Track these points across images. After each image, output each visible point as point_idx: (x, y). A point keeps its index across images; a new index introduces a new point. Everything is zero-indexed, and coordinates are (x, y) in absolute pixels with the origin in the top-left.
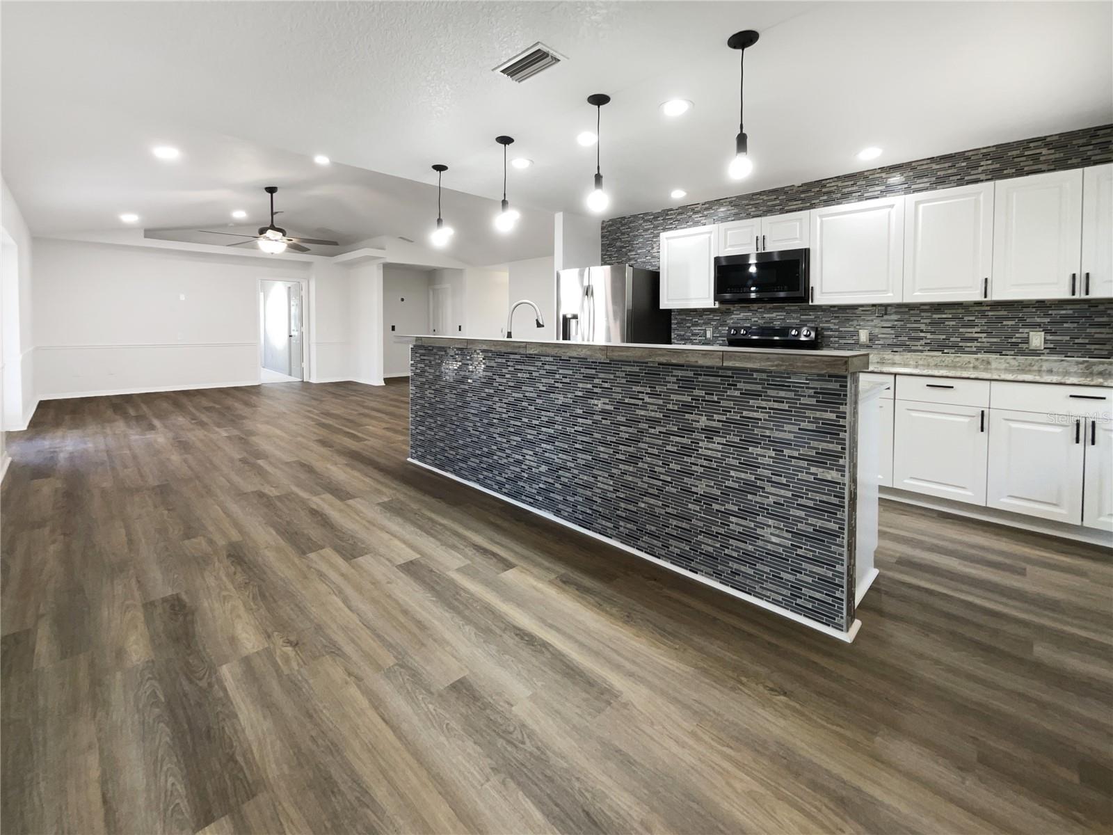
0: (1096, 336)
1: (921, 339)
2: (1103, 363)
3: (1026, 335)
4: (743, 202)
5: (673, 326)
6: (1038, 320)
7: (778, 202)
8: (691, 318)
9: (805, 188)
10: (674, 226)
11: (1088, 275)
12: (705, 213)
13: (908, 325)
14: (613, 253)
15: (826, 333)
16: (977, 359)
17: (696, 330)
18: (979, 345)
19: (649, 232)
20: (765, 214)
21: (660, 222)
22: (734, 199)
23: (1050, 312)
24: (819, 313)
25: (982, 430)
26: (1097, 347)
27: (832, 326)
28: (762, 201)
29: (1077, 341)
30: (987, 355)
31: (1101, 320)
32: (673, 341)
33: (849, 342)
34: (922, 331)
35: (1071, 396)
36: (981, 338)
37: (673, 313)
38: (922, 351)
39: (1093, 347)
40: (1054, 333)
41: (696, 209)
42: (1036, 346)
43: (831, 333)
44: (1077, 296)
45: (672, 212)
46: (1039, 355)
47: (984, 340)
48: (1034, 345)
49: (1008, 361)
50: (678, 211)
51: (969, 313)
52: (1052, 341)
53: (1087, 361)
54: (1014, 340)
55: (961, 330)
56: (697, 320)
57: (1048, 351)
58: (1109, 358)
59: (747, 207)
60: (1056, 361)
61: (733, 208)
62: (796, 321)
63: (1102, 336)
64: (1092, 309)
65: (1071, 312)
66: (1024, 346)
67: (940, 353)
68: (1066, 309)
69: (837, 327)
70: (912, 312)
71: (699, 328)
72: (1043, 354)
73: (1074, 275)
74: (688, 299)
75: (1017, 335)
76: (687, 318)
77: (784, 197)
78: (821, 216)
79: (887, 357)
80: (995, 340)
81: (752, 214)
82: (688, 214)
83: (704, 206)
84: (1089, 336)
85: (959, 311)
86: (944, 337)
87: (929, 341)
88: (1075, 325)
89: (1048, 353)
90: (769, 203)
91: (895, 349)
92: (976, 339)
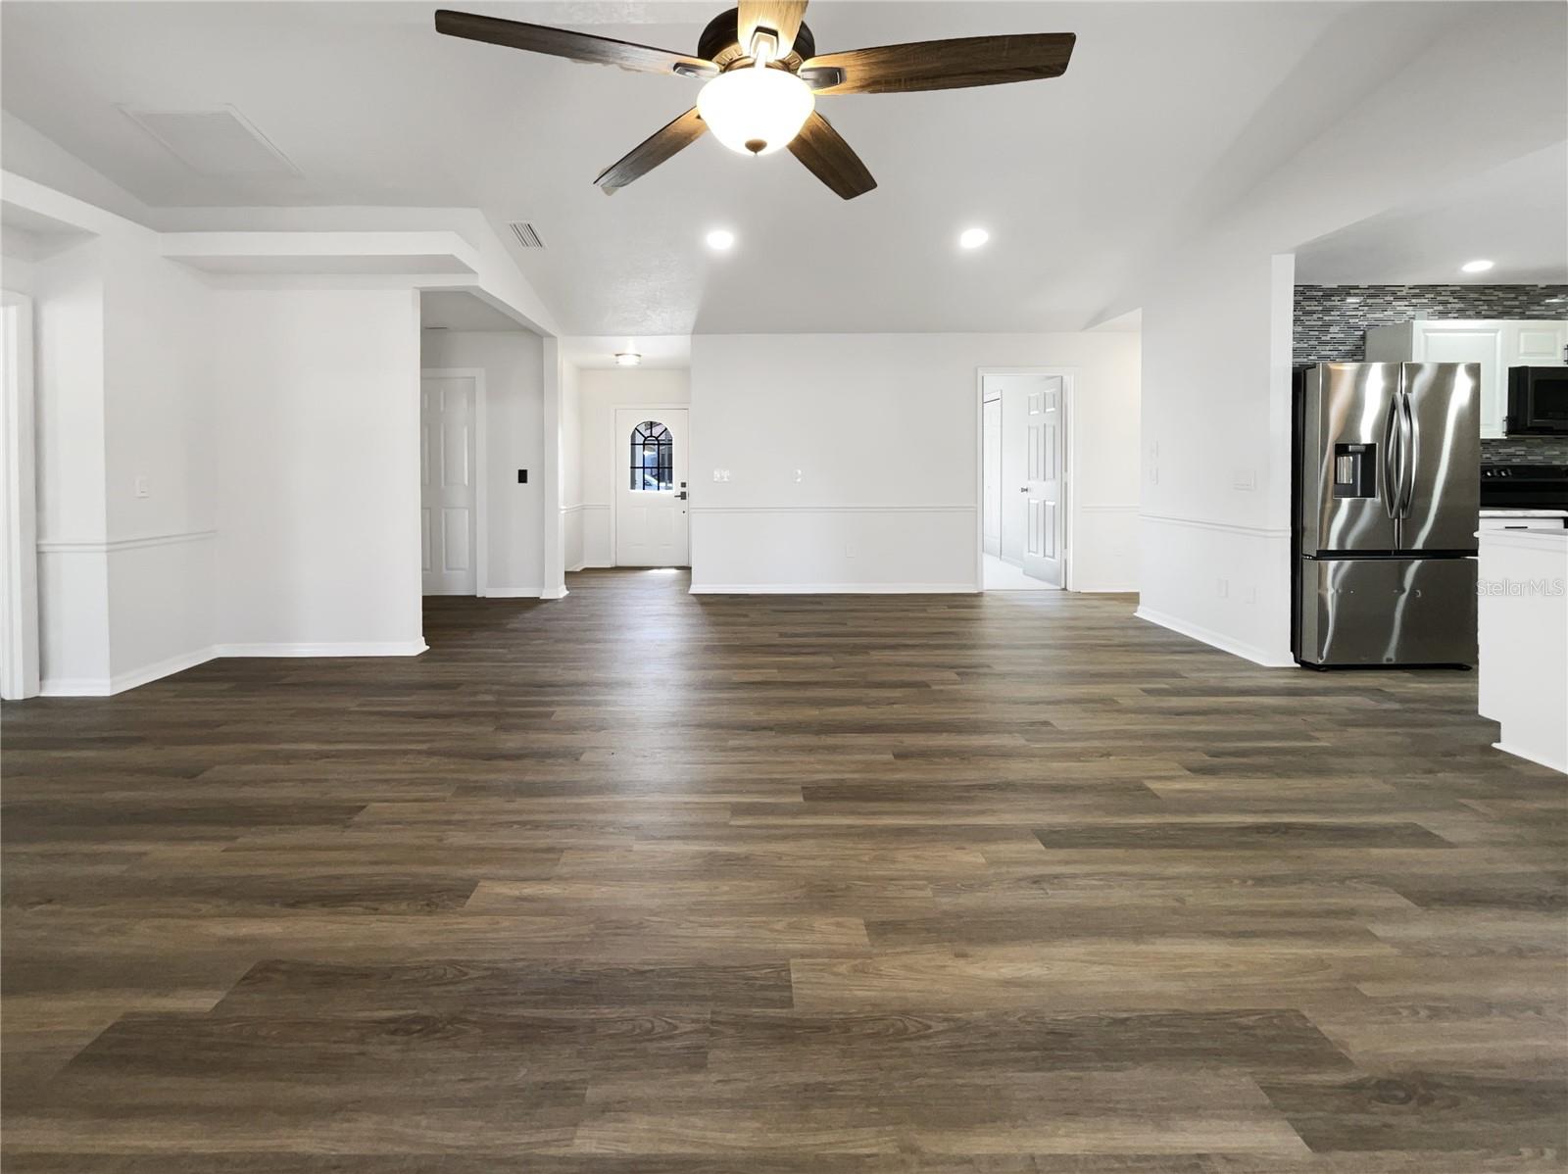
4: (1472, 295)
7: (1517, 303)
10: (1361, 313)
12: (1413, 301)
19: (1315, 316)
20: (1500, 316)
21: (1333, 303)
22: (1459, 288)
28: (1496, 298)
41: (1399, 294)
45: (1356, 291)
50: (1367, 292)
59: (1476, 303)
61: (1456, 301)
77: (1525, 298)
81: (1483, 313)
82: (1387, 298)
90: (1505, 303)
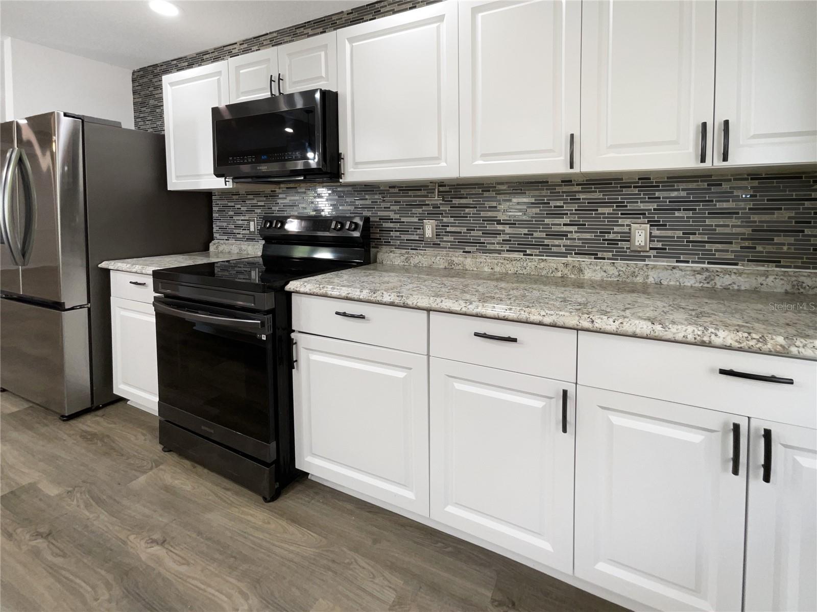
0: (718, 230)
1: (497, 233)
2: (729, 273)
3: (626, 229)
5: (214, 215)
6: (642, 206)
8: (232, 204)
9: (355, 15)
11: (726, 123)
13: (482, 214)
14: (146, 115)
15: (385, 225)
16: (566, 265)
17: (239, 220)
18: (568, 242)
23: (657, 194)
24: (376, 197)
25: (565, 430)
26: (720, 246)
27: (392, 215)
29: (692, 238)
30: (579, 258)
31: (725, 205)
32: (215, 235)
33: (412, 237)
34: (499, 222)
35: (723, 372)
36: (571, 232)
37: (214, 198)
38: (499, 252)
39: (714, 247)
40: (662, 226)
42: (640, 246)
43: (391, 225)
44: (708, 164)
45: (208, 56)
46: (643, 259)
47: (575, 236)
48: (637, 244)
49: (604, 268)
50: (213, 55)
51: (556, 195)
52: (660, 239)
53: (707, 270)
54: (611, 236)
55: (547, 221)
56: (239, 206)
57: (654, 252)
58: (736, 264)
60: (665, 268)
62: (349, 208)
63: (727, 230)
64: (713, 189)
65: (683, 194)
66: (625, 245)
67: (521, 255)
68: (678, 190)
69: (397, 216)
70: (486, 194)
71: (243, 218)
72: (650, 257)
73: (704, 125)
74: (198, 176)
75: (616, 229)
76: (230, 204)
78: (352, 40)
79: (456, 260)
80: (588, 236)
83: (242, 47)
84: (710, 230)
85: (544, 193)
86: (526, 231)
87: (507, 237)
88: (690, 214)
89: (654, 256)
91: (467, 249)
92: (564, 235)
